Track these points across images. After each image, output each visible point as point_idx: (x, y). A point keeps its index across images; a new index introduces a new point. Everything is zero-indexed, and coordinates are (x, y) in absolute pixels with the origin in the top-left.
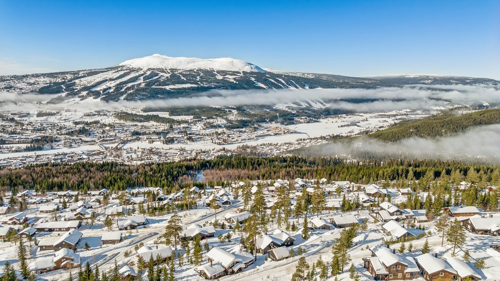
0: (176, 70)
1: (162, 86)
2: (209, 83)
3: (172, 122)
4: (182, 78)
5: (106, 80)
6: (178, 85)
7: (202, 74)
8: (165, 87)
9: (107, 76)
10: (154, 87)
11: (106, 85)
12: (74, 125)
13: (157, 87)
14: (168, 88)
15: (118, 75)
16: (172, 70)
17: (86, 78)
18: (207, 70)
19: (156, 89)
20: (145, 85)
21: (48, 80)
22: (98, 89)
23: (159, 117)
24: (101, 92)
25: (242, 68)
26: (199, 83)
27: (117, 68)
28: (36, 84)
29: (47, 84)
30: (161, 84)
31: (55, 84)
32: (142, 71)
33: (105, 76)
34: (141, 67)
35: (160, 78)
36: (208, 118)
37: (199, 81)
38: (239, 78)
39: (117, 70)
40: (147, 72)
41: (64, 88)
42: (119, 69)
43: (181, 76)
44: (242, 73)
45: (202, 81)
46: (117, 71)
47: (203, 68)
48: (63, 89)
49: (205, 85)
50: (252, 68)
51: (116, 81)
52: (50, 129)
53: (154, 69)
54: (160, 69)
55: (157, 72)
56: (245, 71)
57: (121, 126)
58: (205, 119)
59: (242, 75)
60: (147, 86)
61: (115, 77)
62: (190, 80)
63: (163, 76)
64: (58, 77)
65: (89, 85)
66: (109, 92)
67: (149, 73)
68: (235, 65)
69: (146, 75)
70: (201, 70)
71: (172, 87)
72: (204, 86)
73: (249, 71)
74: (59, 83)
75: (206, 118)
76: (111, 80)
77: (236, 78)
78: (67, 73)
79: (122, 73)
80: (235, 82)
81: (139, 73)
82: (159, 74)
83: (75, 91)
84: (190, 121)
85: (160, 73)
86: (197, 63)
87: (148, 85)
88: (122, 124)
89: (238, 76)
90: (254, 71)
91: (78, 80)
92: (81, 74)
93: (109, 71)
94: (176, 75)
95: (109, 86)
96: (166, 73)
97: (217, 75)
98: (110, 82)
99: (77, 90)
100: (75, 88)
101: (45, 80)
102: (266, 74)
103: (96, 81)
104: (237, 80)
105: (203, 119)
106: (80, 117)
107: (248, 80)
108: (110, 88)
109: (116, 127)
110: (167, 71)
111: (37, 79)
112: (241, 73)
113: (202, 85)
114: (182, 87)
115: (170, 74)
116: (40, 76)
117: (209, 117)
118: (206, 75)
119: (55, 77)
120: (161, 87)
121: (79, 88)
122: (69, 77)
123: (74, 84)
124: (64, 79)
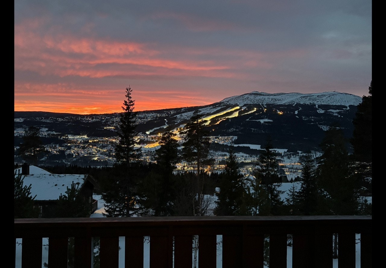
0: (273, 105)
1: (257, 119)
2: (309, 117)
5: (204, 115)
7: (301, 109)
8: (260, 120)
9: (205, 111)
10: (248, 120)
11: (203, 119)
13: (251, 120)
14: (262, 121)
15: (215, 110)
16: (269, 105)
17: (187, 113)
18: (308, 105)
19: (250, 122)
21: (155, 115)
26: (297, 116)
27: (215, 104)
28: (145, 118)
29: (154, 118)
31: (160, 118)
32: (239, 107)
38: (344, 112)
41: (167, 121)
42: (217, 106)
43: (277, 110)
44: (348, 108)
45: (300, 115)
46: (215, 107)
47: (302, 103)
48: (165, 122)
51: (212, 115)
53: (250, 104)
56: (352, 105)
61: (212, 112)
64: (164, 113)
65: (188, 119)
66: (204, 125)
67: (244, 108)
69: (242, 109)
70: (300, 105)
71: (267, 120)
74: (163, 117)
75: (302, 152)
76: (208, 114)
77: (342, 112)
78: (172, 109)
79: (219, 108)
80: (339, 116)
81: (235, 108)
83: (176, 124)
84: (283, 154)
89: (343, 110)
91: (179, 115)
92: (183, 110)
93: (208, 107)
97: (318, 109)
98: (207, 116)
99: (177, 123)
101: (153, 115)
104: (342, 114)
105: (298, 153)
108: (206, 121)
111: (147, 115)
112: (347, 108)
115: (266, 109)
116: (149, 112)
117: (306, 151)
118: (306, 109)
119: (162, 113)
121: (179, 121)
123: (176, 118)
124: (168, 114)
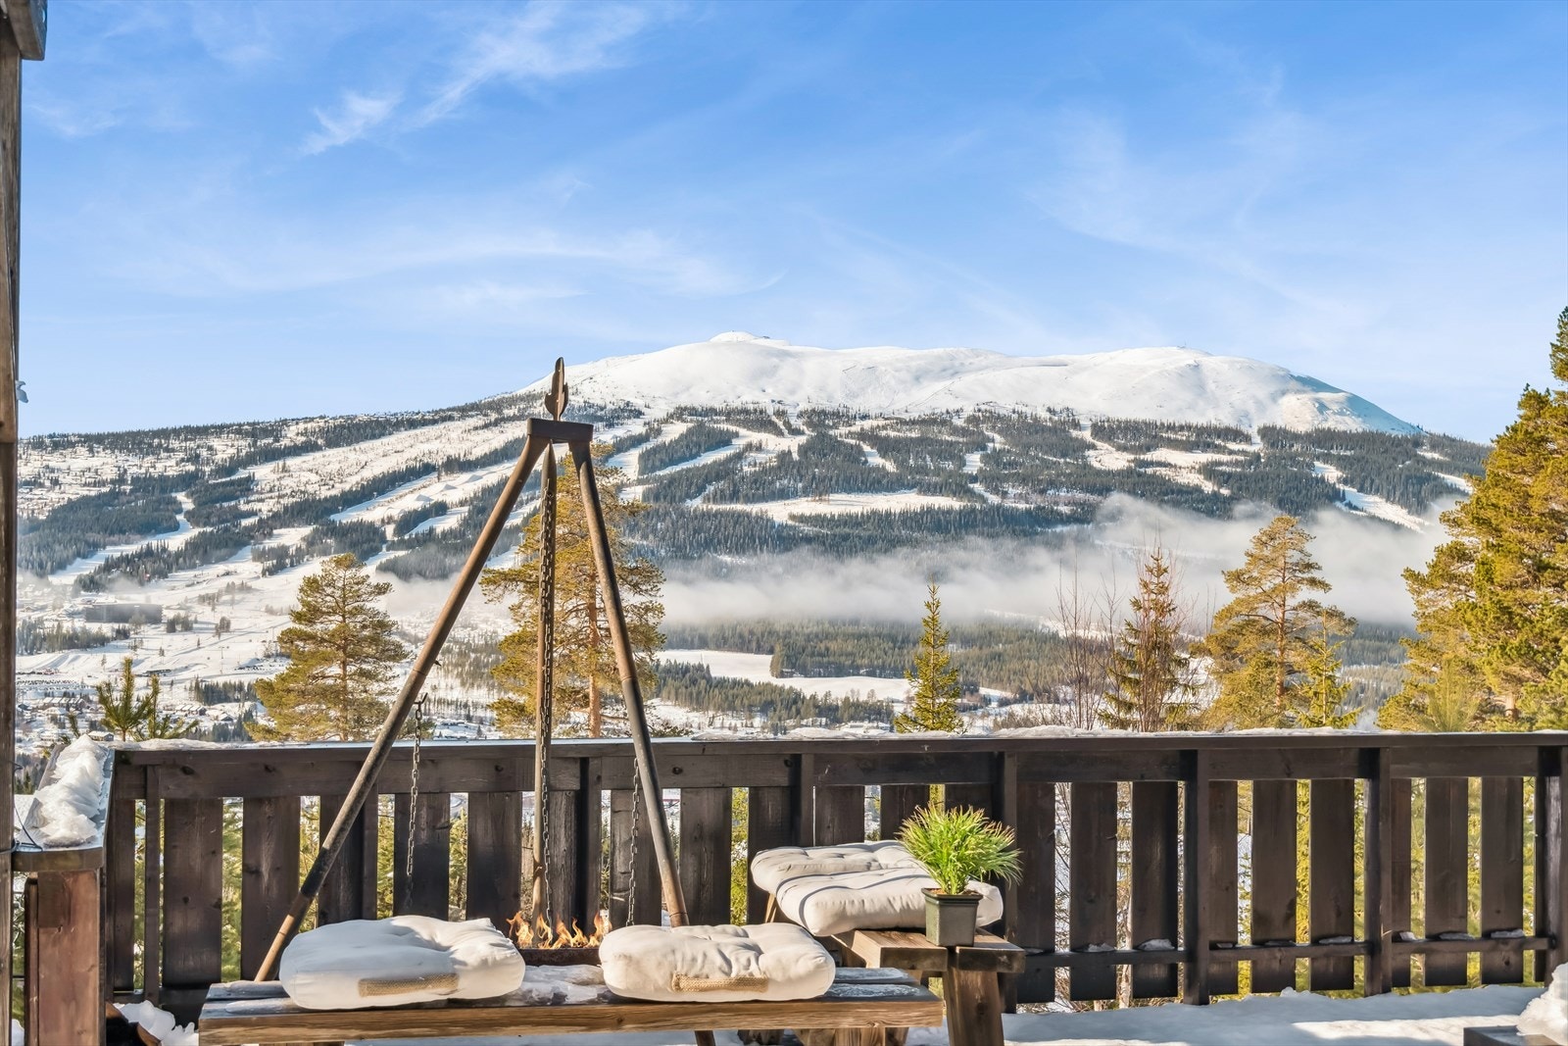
0: (841, 417)
1: (749, 500)
2: (1043, 492)
3: (788, 708)
4: (875, 460)
5: (427, 469)
6: (843, 496)
7: (998, 442)
8: (765, 507)
9: (434, 446)
10: (696, 504)
11: (424, 492)
12: (197, 706)
13: (715, 507)
14: (778, 512)
15: (495, 440)
16: (817, 418)
17: (318, 454)
18: (1036, 419)
19: (707, 515)
20: (646, 497)
21: (107, 464)
22: (373, 513)
23: (709, 679)
24: (390, 530)
25: (1261, 406)
26: (978, 487)
27: (496, 406)
28: (42, 485)
29: (103, 483)
30: (744, 489)
31: (143, 484)
32: (639, 421)
33: (426, 447)
34: (638, 403)
35: (739, 456)
36: (1024, 697)
37: (974, 479)
38: (1237, 463)
39: (494, 416)
40: (665, 428)
41: (188, 504)
42: (508, 412)
43: (867, 448)
44: (1257, 439)
45: (993, 481)
46: (496, 423)
47: (1006, 406)
48: (180, 511)
49: (1016, 499)
50: (1322, 407)
51: (479, 473)
52: (54, 719)
53: (711, 412)
54: (746, 412)
55: (725, 426)
56: (1280, 424)
57: (469, 718)
58: (1003, 703)
59: (1257, 446)
60: (657, 498)
61: (478, 452)
62: (922, 470)
63: (759, 448)
64: (167, 450)
65: (325, 493)
66: (432, 530)
67: (675, 431)
68: (1211, 386)
69: (660, 440)
70: (994, 418)
71: (806, 506)
72: (1009, 504)
73: (1302, 428)
74: (163, 479)
75: (1008, 695)
76: (454, 465)
77: (1220, 464)
78: (219, 430)
80: (1208, 487)
81: (620, 432)
82: (736, 435)
83: (246, 522)
84: (898, 709)
85: (742, 431)
86: (968, 378)
87: (667, 492)
88: (476, 705)
89: (1231, 452)
90: (1341, 428)
91: (271, 466)
92: (292, 435)
93: (451, 418)
94: (836, 445)
95: (437, 498)
96: (780, 433)
97: (1093, 447)
98: (448, 479)
99: (254, 520)
100: (244, 507)
101: (95, 462)
102: (1417, 444)
103: (368, 474)
104: (1225, 479)
105: (987, 701)
106: (244, 661)
107: (1295, 476)
108: (441, 509)
109: (439, 722)
110: (787, 424)
111: (54, 460)
112: (1247, 439)
113: (994, 499)
114: (867, 509)
115: (802, 439)
116: (72, 445)
117: (1028, 688)
118: (1027, 447)
119: (153, 450)
120: (739, 507)
121: (266, 508)
122: (224, 449)
123: (246, 487)
124: (195, 459)
